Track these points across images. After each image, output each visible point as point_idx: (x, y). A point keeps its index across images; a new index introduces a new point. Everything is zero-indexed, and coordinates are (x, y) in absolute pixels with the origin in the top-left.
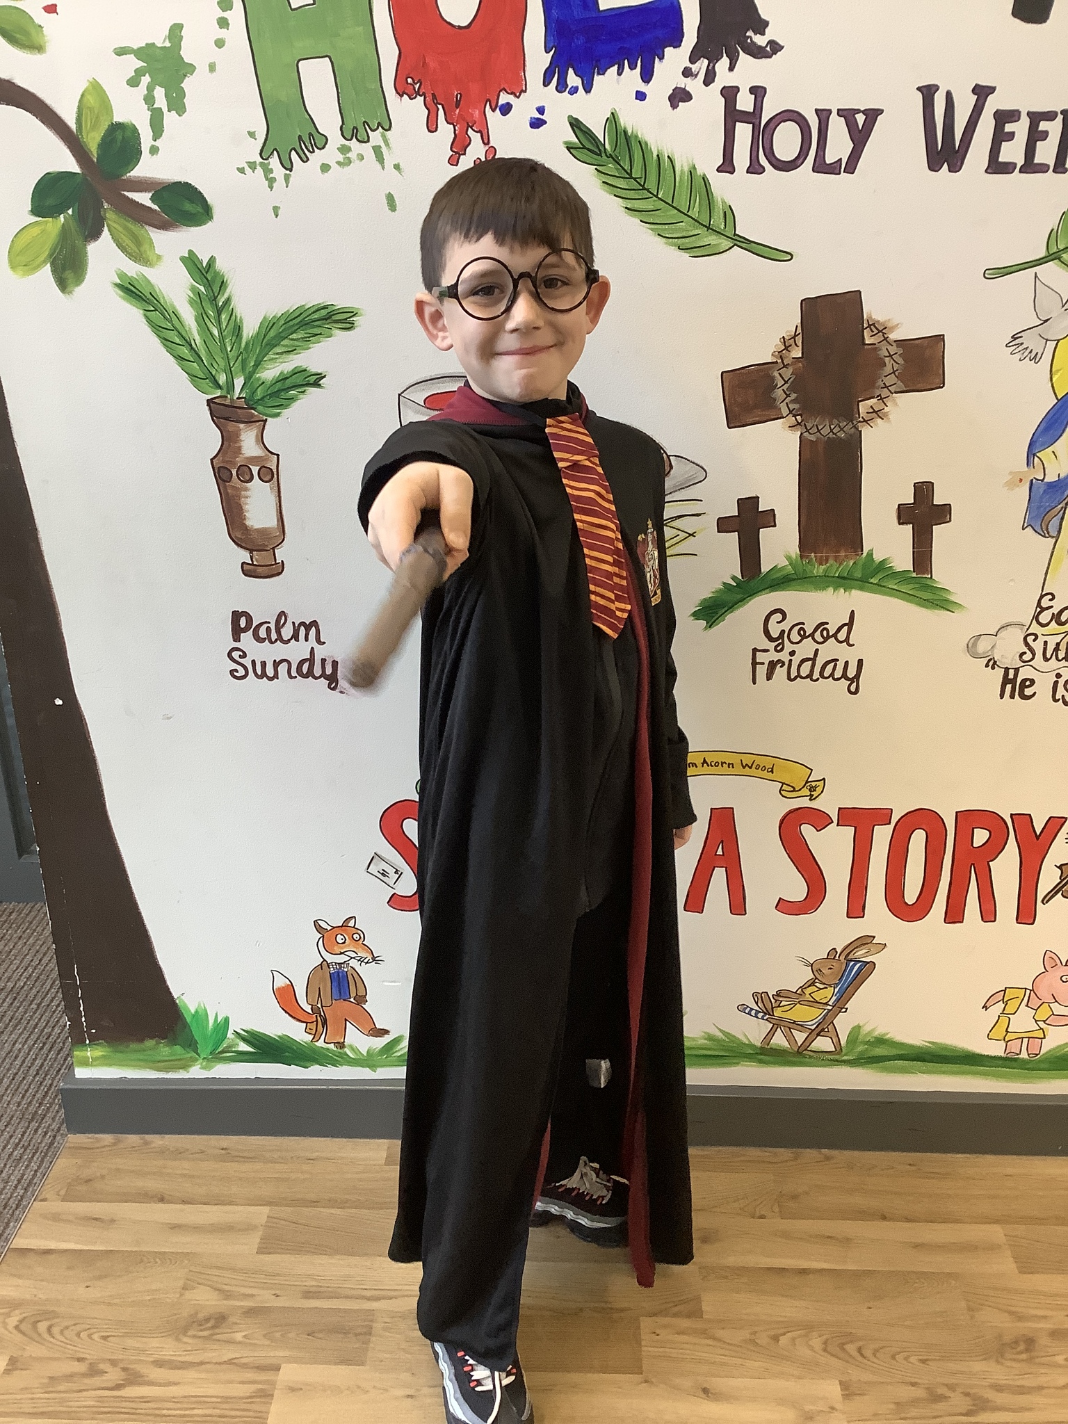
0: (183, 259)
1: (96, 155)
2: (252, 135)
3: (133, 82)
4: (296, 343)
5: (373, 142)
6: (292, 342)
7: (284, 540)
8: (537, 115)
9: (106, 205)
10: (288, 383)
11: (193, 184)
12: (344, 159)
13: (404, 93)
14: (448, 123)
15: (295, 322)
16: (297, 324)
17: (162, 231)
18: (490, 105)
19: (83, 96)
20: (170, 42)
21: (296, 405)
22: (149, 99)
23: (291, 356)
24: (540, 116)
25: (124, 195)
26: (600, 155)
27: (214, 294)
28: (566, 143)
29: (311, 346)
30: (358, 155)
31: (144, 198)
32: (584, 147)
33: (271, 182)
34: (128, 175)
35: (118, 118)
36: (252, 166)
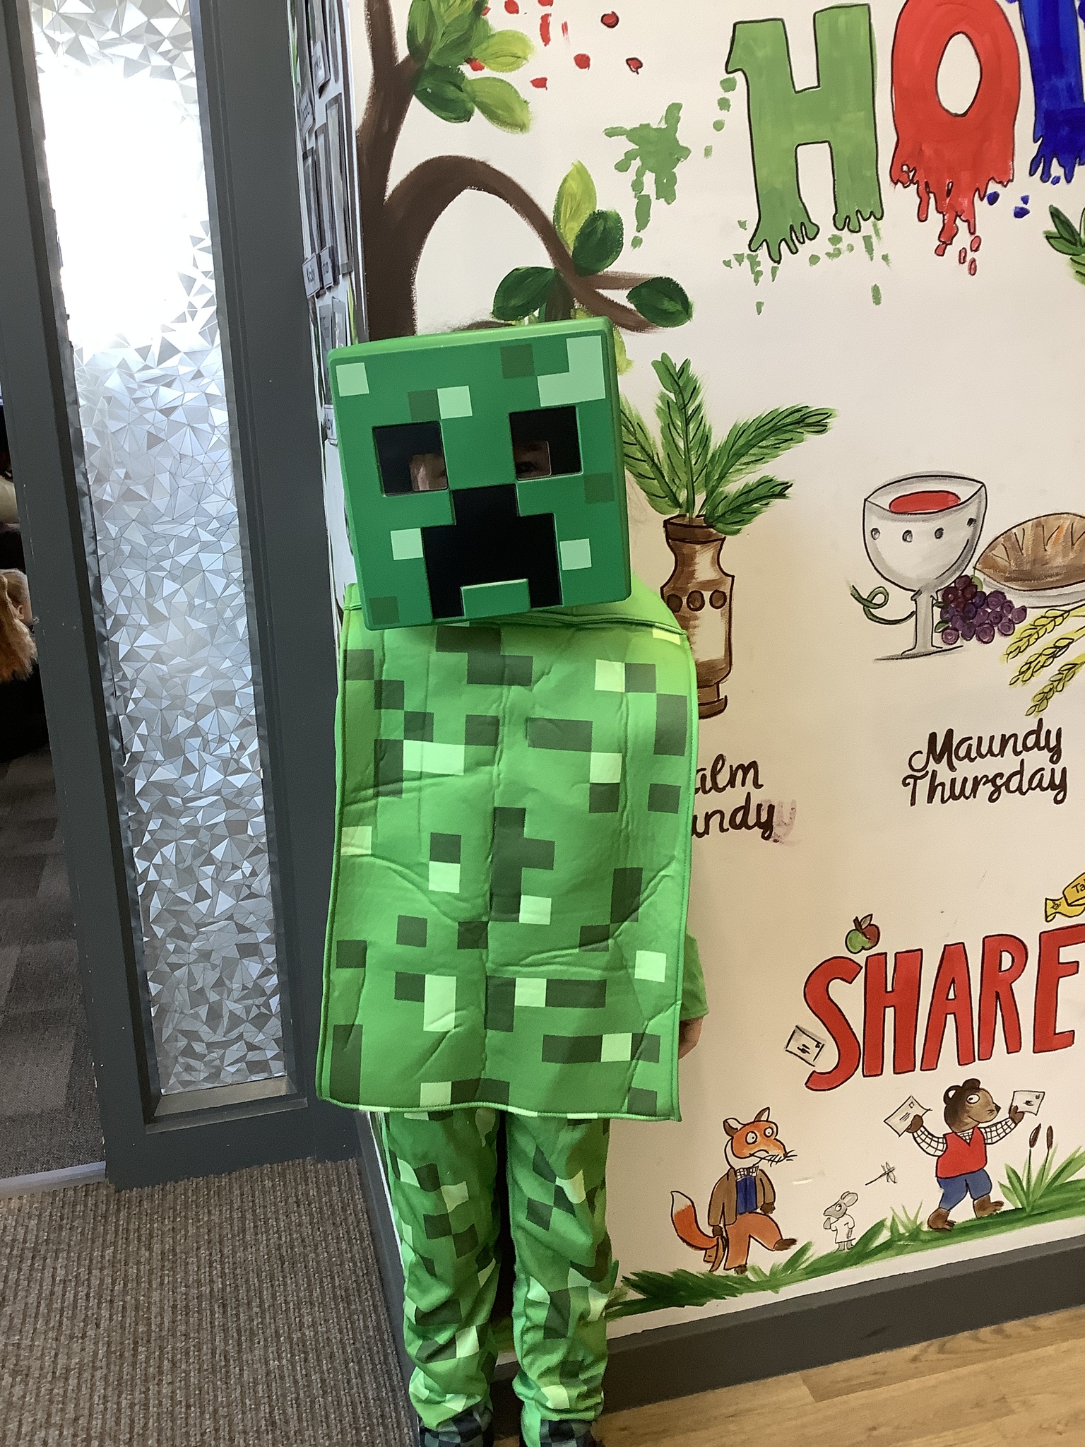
0: (655, 364)
1: (572, 248)
2: (742, 224)
3: (622, 167)
4: (765, 451)
5: (863, 233)
6: (761, 450)
7: (730, 672)
8: (1022, 205)
9: (577, 305)
10: (752, 495)
11: (675, 279)
12: (834, 249)
13: (898, 181)
14: (938, 212)
15: (767, 427)
16: (768, 430)
17: (635, 333)
18: (979, 194)
19: (565, 181)
20: (666, 123)
21: (758, 520)
22: (637, 186)
23: (759, 466)
24: (1024, 206)
25: (599, 293)
26: (1075, 244)
27: (684, 401)
28: (1045, 232)
29: (780, 453)
30: (848, 245)
31: (620, 297)
32: (1061, 237)
33: (757, 275)
34: (605, 270)
35: (601, 206)
36: (739, 258)
